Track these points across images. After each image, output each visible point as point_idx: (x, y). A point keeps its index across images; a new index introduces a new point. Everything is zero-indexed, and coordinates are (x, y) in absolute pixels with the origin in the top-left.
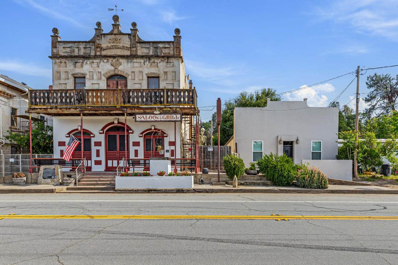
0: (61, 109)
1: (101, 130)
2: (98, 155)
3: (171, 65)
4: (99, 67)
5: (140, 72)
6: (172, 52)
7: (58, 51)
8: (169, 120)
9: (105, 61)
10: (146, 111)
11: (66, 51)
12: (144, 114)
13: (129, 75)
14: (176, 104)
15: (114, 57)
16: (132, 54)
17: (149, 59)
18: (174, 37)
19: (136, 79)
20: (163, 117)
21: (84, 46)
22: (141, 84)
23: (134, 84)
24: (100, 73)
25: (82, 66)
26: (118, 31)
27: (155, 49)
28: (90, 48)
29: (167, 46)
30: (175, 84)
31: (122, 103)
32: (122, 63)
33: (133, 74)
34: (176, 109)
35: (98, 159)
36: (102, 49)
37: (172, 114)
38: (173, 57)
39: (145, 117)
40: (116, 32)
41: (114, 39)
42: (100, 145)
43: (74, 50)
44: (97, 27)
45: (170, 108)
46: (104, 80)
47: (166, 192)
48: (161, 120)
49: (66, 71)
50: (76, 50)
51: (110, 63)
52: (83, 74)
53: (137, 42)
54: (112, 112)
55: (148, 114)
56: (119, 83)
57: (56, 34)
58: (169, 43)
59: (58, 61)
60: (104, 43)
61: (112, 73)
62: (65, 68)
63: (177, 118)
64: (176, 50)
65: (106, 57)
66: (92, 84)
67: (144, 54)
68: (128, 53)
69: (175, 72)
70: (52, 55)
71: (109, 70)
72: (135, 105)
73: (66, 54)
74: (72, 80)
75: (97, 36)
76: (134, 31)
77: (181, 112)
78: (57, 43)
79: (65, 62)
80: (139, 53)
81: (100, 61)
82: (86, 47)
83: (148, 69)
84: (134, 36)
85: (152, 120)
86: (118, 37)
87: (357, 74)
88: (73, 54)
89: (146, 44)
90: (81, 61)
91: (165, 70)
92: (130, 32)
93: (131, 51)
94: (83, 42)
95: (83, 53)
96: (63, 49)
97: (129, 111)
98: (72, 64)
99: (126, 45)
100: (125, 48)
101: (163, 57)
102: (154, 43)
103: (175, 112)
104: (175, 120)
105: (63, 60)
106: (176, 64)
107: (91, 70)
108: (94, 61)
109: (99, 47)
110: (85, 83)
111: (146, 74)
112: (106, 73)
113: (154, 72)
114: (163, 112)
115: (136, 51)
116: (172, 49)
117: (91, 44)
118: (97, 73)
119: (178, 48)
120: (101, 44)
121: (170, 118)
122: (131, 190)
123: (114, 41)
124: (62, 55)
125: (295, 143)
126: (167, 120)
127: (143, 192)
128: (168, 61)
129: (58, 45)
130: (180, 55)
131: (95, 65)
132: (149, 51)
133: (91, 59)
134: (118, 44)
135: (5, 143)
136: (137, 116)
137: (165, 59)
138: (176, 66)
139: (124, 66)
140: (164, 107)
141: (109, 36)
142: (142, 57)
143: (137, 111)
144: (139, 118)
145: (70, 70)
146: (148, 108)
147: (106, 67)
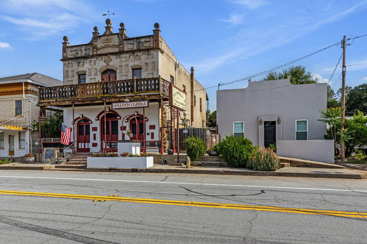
0: (59, 101)
1: (97, 117)
2: (95, 139)
3: (151, 56)
4: (95, 64)
5: (126, 65)
6: (152, 45)
7: (67, 54)
8: (138, 106)
9: (100, 59)
10: (121, 99)
11: (73, 54)
12: (119, 103)
13: (117, 69)
14: (144, 91)
15: (106, 55)
16: (120, 50)
17: (133, 53)
18: (154, 31)
19: (123, 72)
20: (133, 104)
21: (85, 49)
22: (127, 75)
23: (122, 76)
24: (96, 69)
25: (83, 65)
26: (110, 32)
27: (138, 44)
28: (89, 49)
29: (148, 40)
30: (154, 73)
31: (102, 94)
32: (113, 59)
33: (121, 68)
34: (144, 96)
35: (95, 142)
36: (98, 49)
37: (141, 101)
38: (153, 49)
39: (119, 105)
40: (108, 33)
41: (106, 39)
42: (96, 130)
43: (78, 52)
44: (94, 31)
45: (139, 96)
46: (99, 75)
47: (123, 171)
48: (132, 106)
49: (72, 70)
50: (79, 52)
51: (103, 60)
52: (84, 71)
53: (124, 40)
54: (95, 102)
55: (122, 102)
56: (111, 77)
57: (66, 41)
58: (149, 37)
59: (67, 62)
60: (99, 44)
61: (105, 69)
62: (72, 68)
63: (145, 104)
64: (155, 43)
65: (100, 55)
66: (91, 79)
67: (129, 50)
68: (116, 50)
69: (155, 62)
70: (63, 58)
71: (102, 66)
72: (112, 95)
73: (72, 57)
74: (76, 77)
75: (94, 38)
76: (121, 31)
77: (149, 99)
78: (66, 48)
79: (72, 63)
80: (126, 49)
81: (96, 59)
82: (86, 49)
83: (132, 62)
84: (122, 35)
85: (125, 107)
86: (110, 37)
87: (343, 45)
88: (77, 56)
89: (131, 40)
90: (83, 61)
91: (146, 62)
92: (118, 32)
93: (119, 48)
94: (84, 45)
95: (84, 54)
96: (70, 53)
97: (108, 101)
98: (76, 64)
99: (115, 44)
100: (115, 46)
101: (144, 50)
102: (137, 38)
103: (143, 99)
104: (143, 106)
105: (70, 62)
106: (155, 55)
107: (90, 67)
108: (92, 60)
109: (96, 48)
110: (85, 79)
111: (131, 67)
112: (101, 69)
113: (137, 64)
114: (133, 100)
115: (123, 47)
116: (152, 42)
117: (90, 45)
118: (94, 69)
119: (157, 41)
120: (96, 45)
121: (139, 105)
122: (96, 169)
123: (106, 41)
124: (70, 57)
125: (277, 123)
126: (137, 106)
127: (106, 171)
128: (148, 53)
129: (66, 50)
130: (158, 46)
131: (92, 63)
132: (134, 47)
133: (90, 58)
134: (109, 44)
135: (34, 130)
136: (113, 104)
137: (146, 52)
138: (155, 57)
139: (114, 62)
140: (134, 95)
141: (103, 38)
142: (127, 52)
143: (113, 100)
144: (115, 106)
145: (75, 69)
146: (122, 97)
147: (101, 64)
